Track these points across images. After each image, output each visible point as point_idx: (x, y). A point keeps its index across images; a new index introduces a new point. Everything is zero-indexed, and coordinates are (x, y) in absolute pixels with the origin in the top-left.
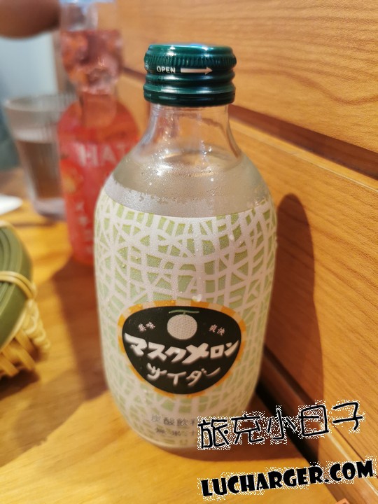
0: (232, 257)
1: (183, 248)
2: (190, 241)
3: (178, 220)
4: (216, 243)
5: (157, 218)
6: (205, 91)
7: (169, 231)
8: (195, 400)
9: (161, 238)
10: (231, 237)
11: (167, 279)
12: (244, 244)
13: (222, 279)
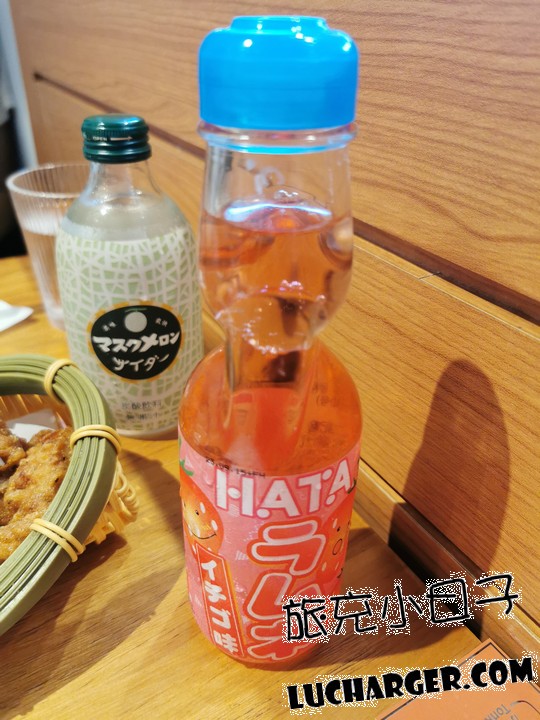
0: (164, 266)
1: (129, 262)
2: (133, 257)
3: (122, 243)
4: (151, 257)
6: (130, 152)
7: (118, 252)
8: (153, 383)
9: (112, 257)
10: (162, 252)
11: (120, 286)
12: (171, 257)
13: (159, 283)
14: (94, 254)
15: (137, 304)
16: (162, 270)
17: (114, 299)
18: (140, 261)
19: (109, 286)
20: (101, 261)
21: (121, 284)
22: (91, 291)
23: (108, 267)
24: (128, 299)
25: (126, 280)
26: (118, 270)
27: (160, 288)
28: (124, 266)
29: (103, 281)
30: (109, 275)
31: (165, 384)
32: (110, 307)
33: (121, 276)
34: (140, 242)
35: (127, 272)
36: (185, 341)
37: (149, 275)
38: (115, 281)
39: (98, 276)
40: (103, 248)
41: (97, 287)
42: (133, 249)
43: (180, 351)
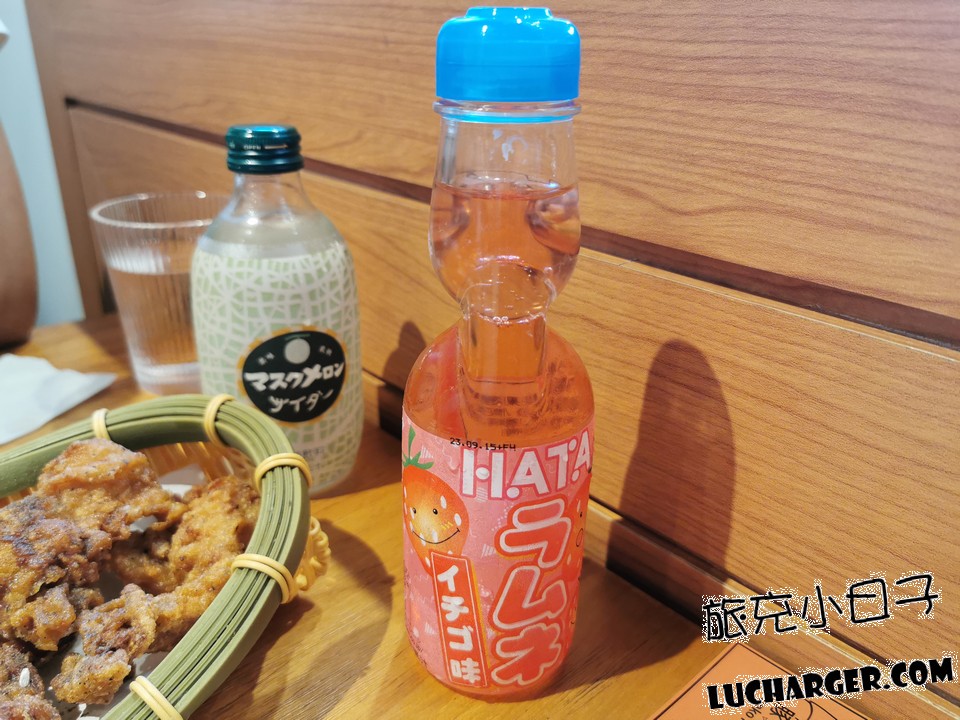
0: (328, 285)
1: (290, 282)
2: (295, 276)
3: (282, 261)
4: (315, 275)
5: (265, 262)
6: (280, 162)
7: (277, 270)
8: (315, 425)
9: (271, 276)
10: (325, 269)
11: (280, 310)
13: (323, 304)
14: (249, 274)
15: (298, 329)
16: (326, 290)
17: (273, 325)
18: (302, 280)
19: (267, 310)
20: (258, 281)
21: (282, 307)
22: (245, 318)
23: (267, 288)
24: (291, 324)
25: (288, 302)
26: (278, 291)
27: (324, 310)
28: (285, 285)
29: (260, 305)
30: (267, 297)
31: (328, 427)
32: (268, 335)
33: (281, 298)
34: (301, 258)
35: (288, 293)
36: (350, 373)
37: (312, 295)
38: (274, 304)
39: (254, 300)
40: (259, 267)
41: (253, 312)
42: (294, 267)
43: (344, 386)
